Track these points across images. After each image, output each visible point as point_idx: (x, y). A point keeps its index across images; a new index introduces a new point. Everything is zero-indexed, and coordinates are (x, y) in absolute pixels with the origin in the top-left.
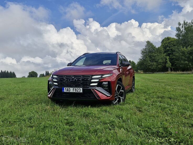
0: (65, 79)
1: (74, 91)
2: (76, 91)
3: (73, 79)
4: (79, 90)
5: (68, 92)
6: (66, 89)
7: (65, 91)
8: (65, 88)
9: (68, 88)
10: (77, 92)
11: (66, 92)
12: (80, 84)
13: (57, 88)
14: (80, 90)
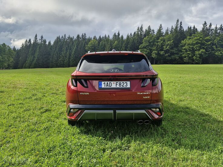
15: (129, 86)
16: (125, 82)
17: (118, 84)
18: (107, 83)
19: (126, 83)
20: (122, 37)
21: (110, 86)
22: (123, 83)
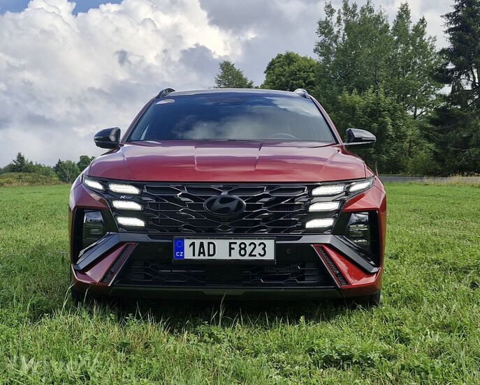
0: (184, 199)
1: (235, 256)
2: (243, 252)
3: (224, 200)
4: (259, 250)
5: (202, 257)
6: (193, 244)
7: (188, 254)
8: (187, 242)
9: (205, 242)
10: (247, 257)
11: (196, 257)
12: (257, 222)
13: (141, 243)
14: (265, 249)
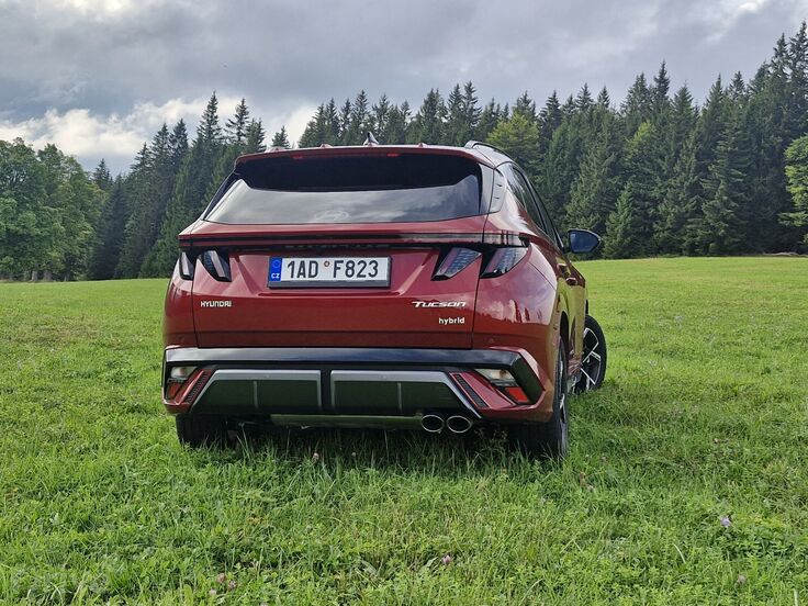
15: (383, 275)
16: (368, 260)
17: (343, 267)
18: (302, 264)
19: (374, 264)
20: (684, 97)
21: (313, 274)
22: (362, 265)
